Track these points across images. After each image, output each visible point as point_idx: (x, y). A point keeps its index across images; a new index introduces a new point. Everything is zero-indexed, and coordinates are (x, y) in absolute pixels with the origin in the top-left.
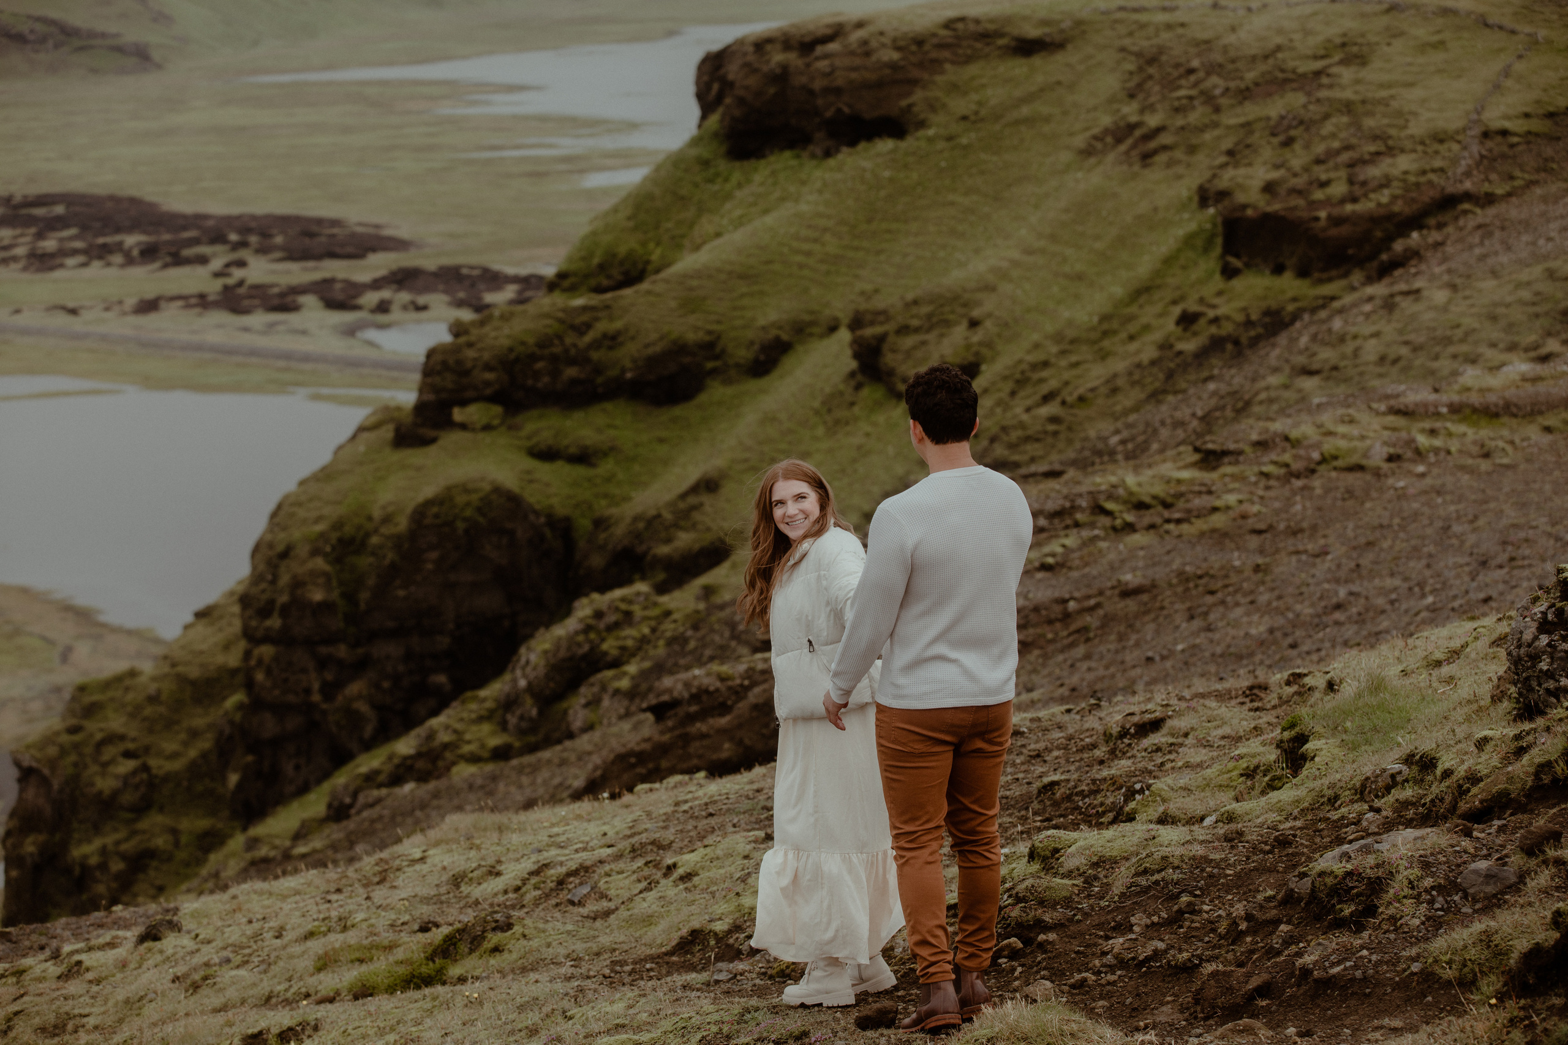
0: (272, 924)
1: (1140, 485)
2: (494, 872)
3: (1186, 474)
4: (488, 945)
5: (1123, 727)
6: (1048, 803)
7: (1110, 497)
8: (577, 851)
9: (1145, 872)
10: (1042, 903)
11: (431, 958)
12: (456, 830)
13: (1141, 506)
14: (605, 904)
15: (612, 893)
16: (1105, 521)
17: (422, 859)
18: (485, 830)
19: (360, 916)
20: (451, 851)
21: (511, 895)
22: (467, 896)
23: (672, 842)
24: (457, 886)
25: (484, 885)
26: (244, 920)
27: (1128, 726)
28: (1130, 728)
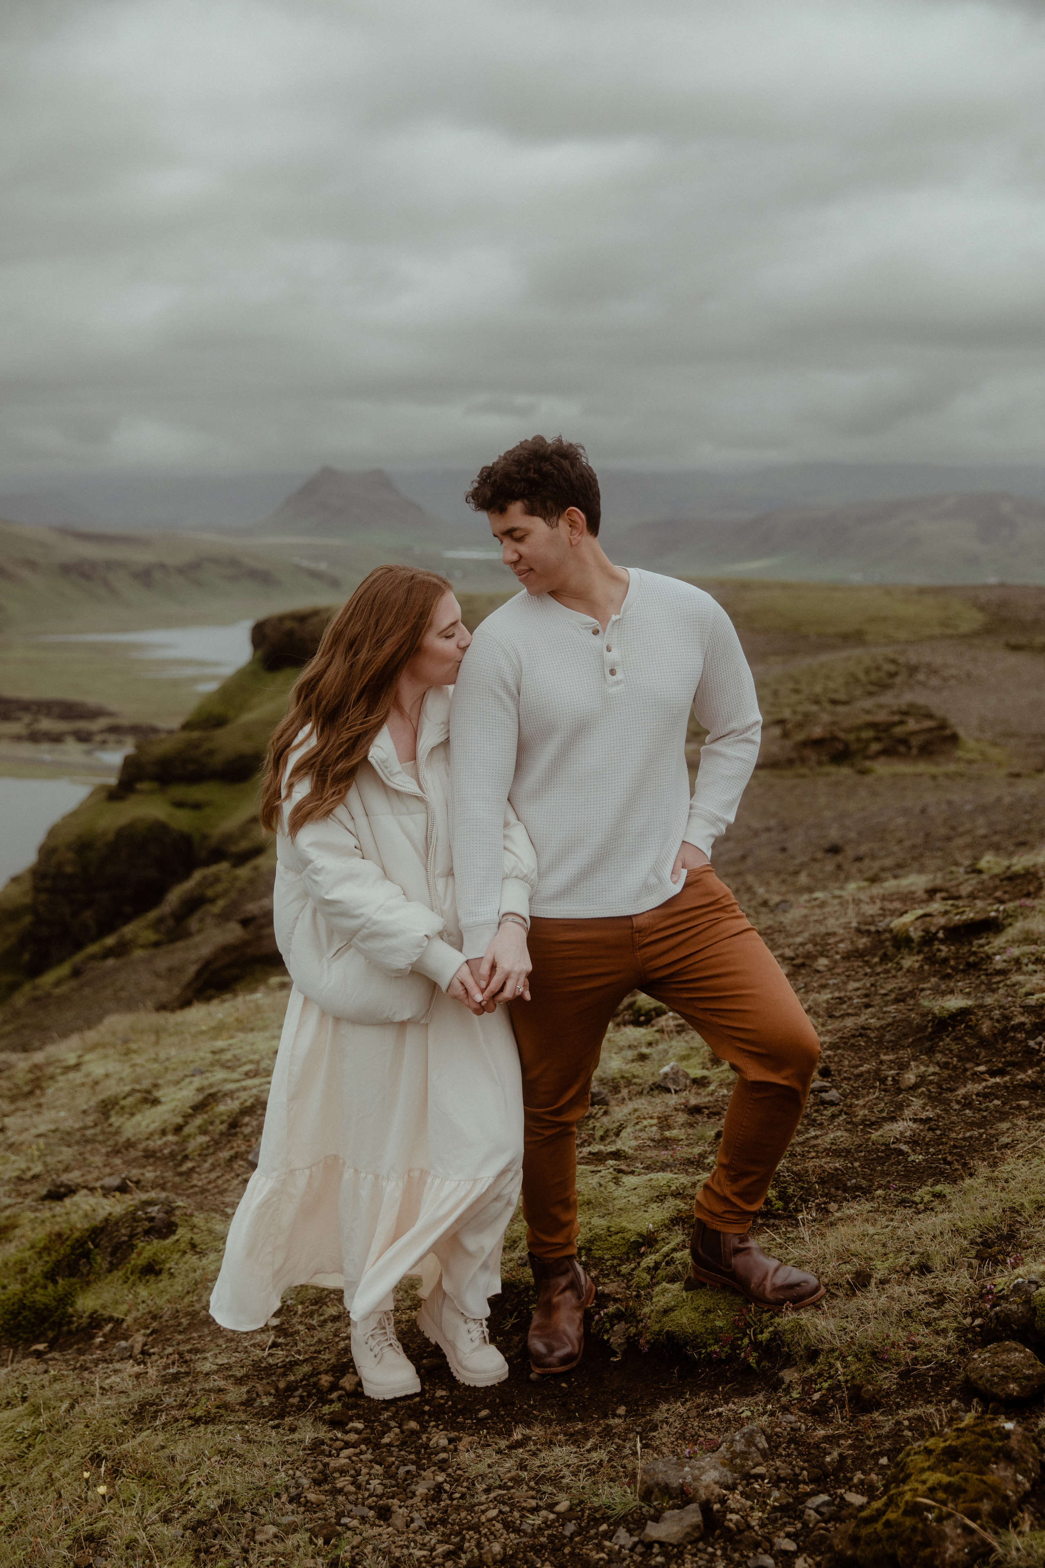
2: (150, 1100)
4: (137, 1260)
5: (926, 931)
8: (247, 1075)
11: (51, 1276)
17: (77, 1067)
18: (142, 1032)
20: (106, 1057)
21: (171, 1138)
22: (117, 1133)
24: (106, 1115)
25: (138, 1117)
27: (933, 929)
28: (937, 932)
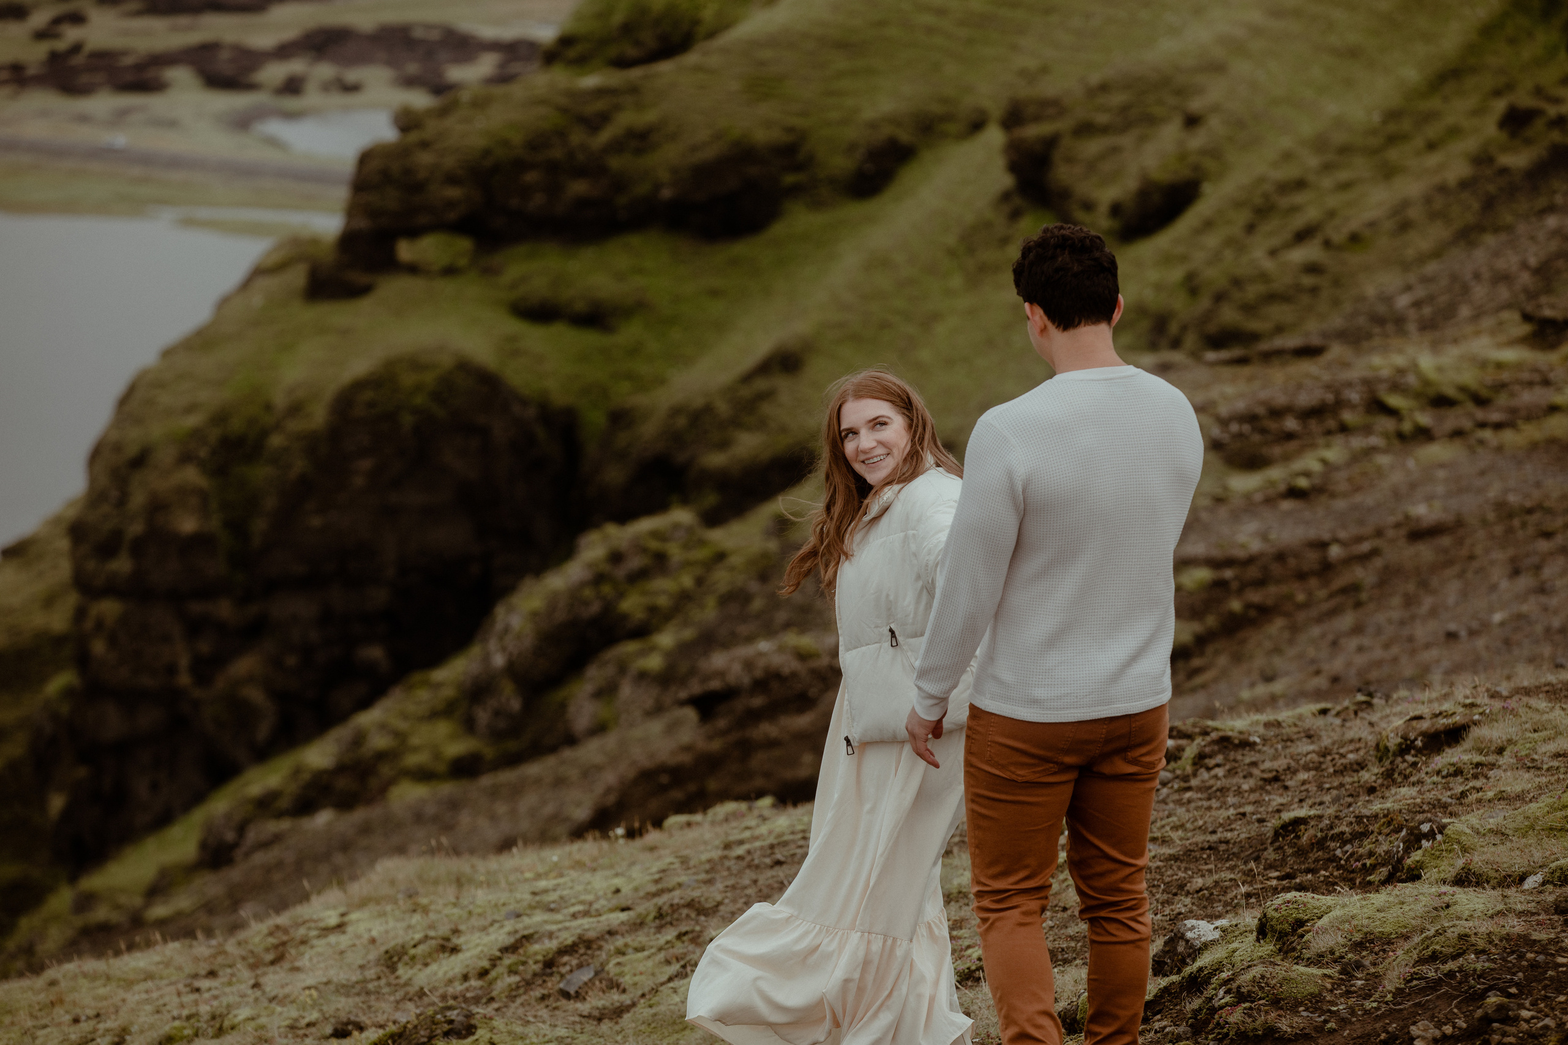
0: (110, 1024)
1: (1440, 369)
2: (448, 947)
3: (1510, 355)
5: (1405, 738)
6: (1289, 851)
7: (1396, 387)
8: (574, 916)
9: (1434, 957)
10: (1276, 1002)
12: (393, 883)
13: (1440, 402)
14: (615, 997)
15: (627, 980)
16: (1387, 424)
17: (340, 927)
18: (436, 882)
19: (243, 1013)
20: (384, 914)
21: (474, 983)
22: (407, 984)
23: (719, 904)
24: (392, 968)
25: (434, 967)
26: (68, 1018)
27: (1412, 736)
28: (1416, 739)
